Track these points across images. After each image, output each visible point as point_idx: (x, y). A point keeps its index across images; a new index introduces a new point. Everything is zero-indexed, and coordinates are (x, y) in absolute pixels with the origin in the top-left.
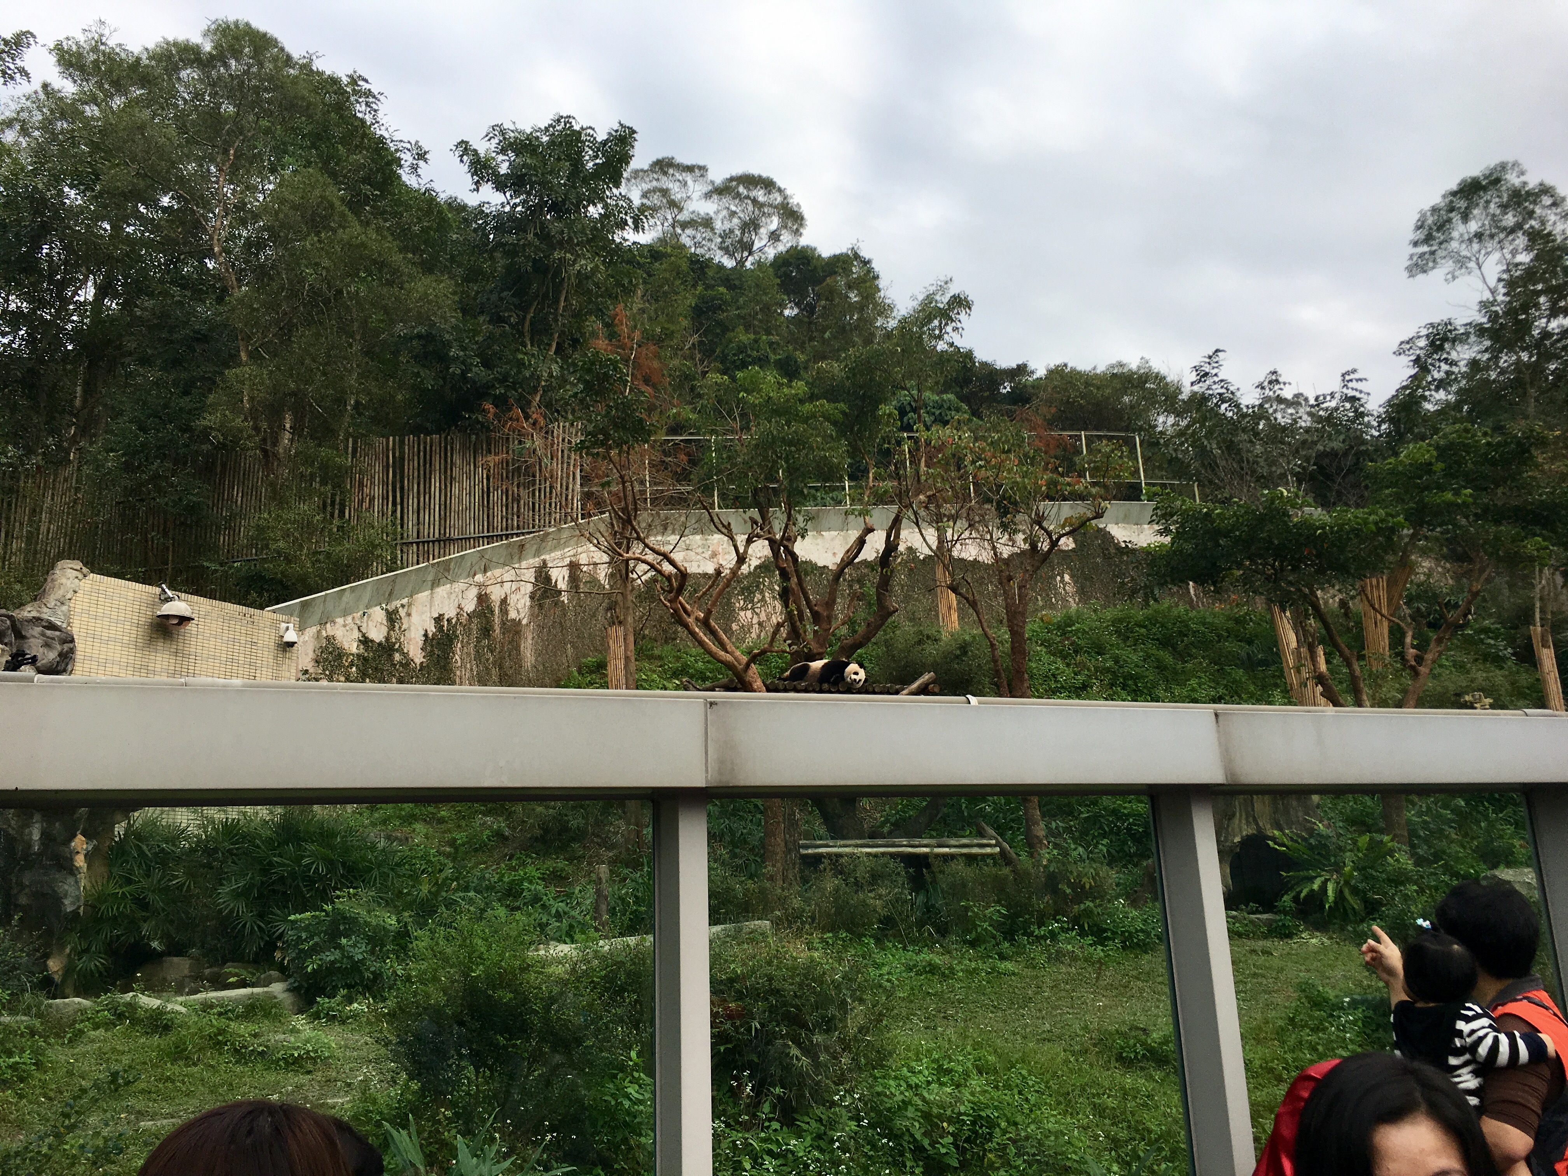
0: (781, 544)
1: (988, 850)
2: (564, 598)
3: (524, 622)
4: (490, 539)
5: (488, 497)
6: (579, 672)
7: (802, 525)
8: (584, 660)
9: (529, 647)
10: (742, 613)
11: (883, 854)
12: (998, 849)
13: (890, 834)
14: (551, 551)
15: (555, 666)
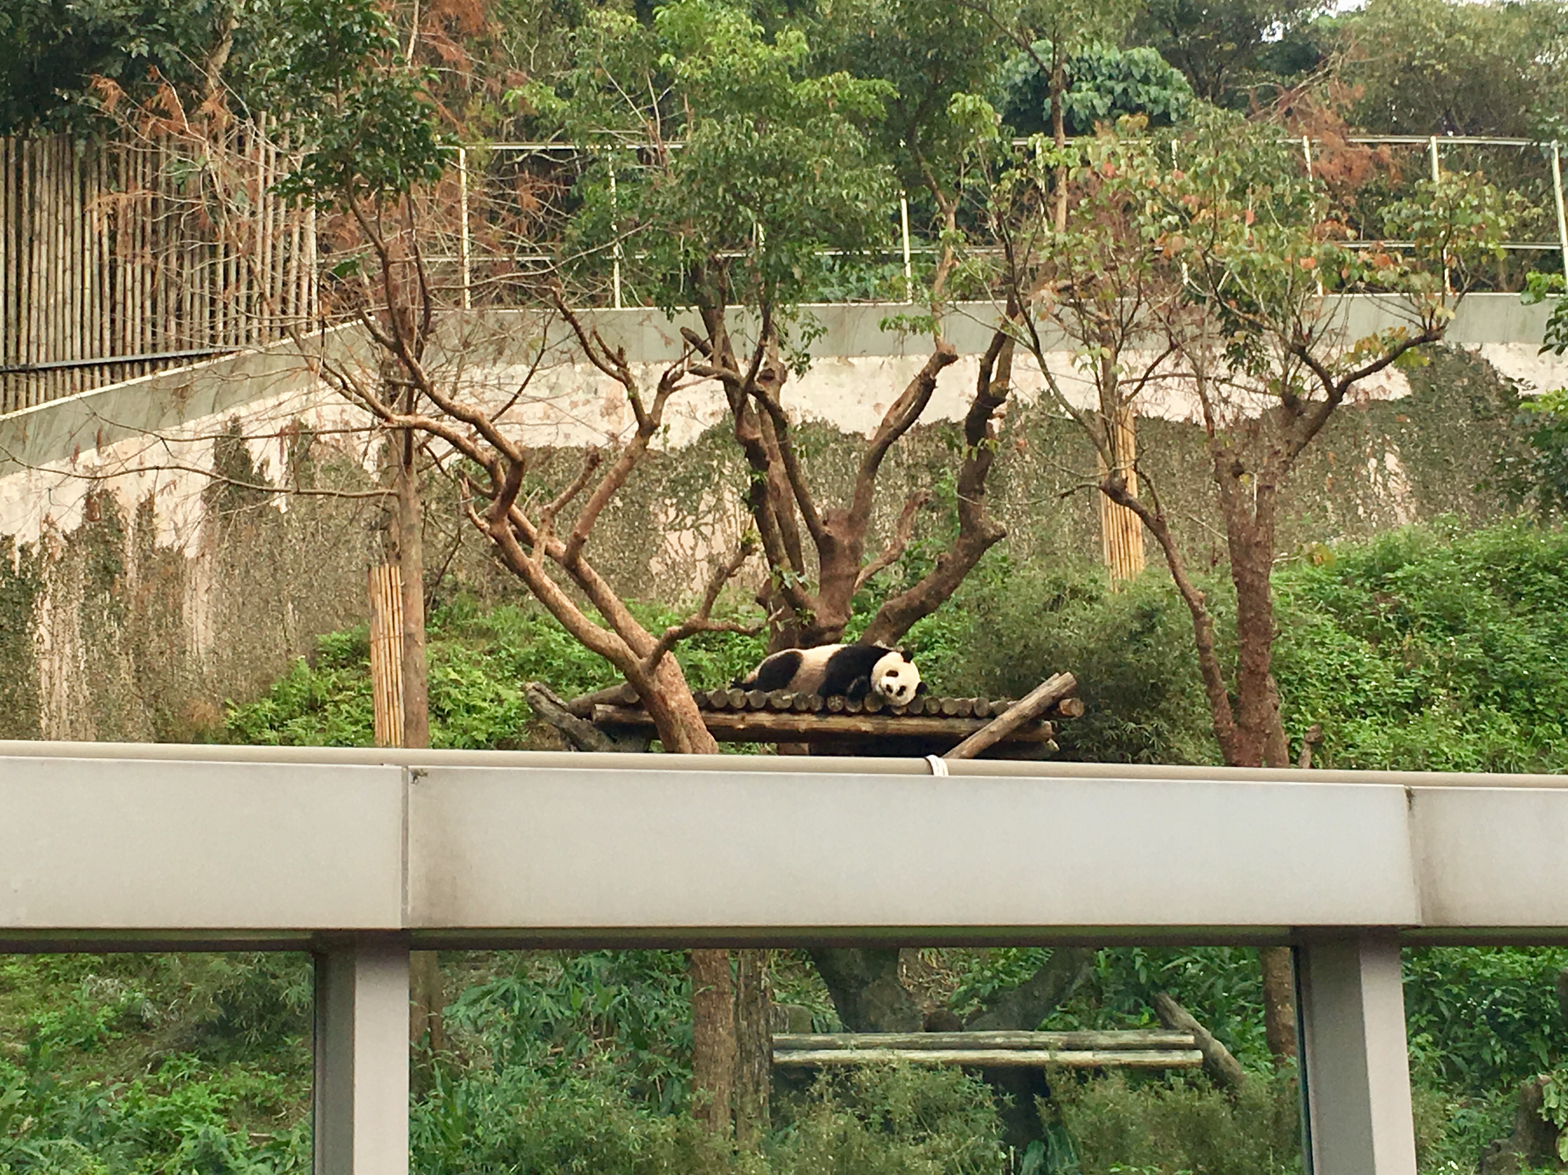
0: (749, 387)
1: (1177, 1057)
2: (280, 502)
3: (190, 553)
4: (117, 370)
5: (113, 276)
6: (313, 664)
7: (799, 346)
8: (322, 638)
9: (202, 609)
10: (672, 536)
11: (949, 1065)
12: (1198, 1055)
13: (975, 1021)
14: (252, 397)
15: (259, 651)
